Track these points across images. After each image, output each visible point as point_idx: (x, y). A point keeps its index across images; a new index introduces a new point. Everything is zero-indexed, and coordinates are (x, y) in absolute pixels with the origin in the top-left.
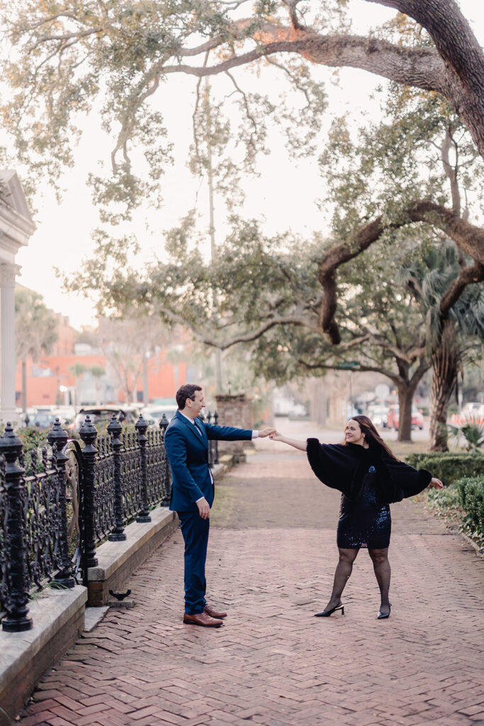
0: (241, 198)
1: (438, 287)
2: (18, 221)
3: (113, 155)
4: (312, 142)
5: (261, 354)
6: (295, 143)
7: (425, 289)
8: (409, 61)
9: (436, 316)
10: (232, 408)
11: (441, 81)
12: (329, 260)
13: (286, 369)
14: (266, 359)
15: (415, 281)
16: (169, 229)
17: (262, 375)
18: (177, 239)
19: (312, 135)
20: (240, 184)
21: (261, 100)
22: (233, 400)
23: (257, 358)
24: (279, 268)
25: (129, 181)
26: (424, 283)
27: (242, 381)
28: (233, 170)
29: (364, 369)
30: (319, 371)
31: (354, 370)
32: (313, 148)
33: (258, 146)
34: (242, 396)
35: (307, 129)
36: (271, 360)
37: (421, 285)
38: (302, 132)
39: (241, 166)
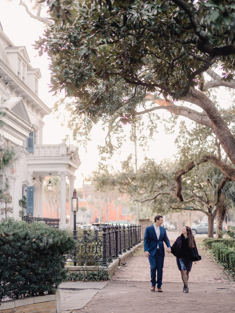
0: (148, 149)
1: (217, 181)
2: (77, 163)
3: (106, 138)
4: (173, 129)
5: (155, 204)
6: (167, 129)
7: (213, 182)
8: (201, 117)
9: (216, 192)
10: (145, 224)
11: (210, 124)
12: (178, 173)
13: (165, 210)
14: (157, 206)
15: (210, 179)
16: (123, 161)
17: (156, 212)
18: (126, 164)
19: (173, 126)
20: (147, 143)
21: (155, 115)
22: (145, 221)
23: (154, 205)
24: (161, 176)
25: (111, 147)
26: (213, 180)
27: (148, 214)
28: (145, 138)
29: (195, 210)
30: (178, 210)
31: (191, 210)
32: (174, 131)
33: (154, 130)
34: (149, 219)
35: (172, 124)
36: (159, 206)
37: (212, 181)
38: (169, 125)
39: (148, 137)
